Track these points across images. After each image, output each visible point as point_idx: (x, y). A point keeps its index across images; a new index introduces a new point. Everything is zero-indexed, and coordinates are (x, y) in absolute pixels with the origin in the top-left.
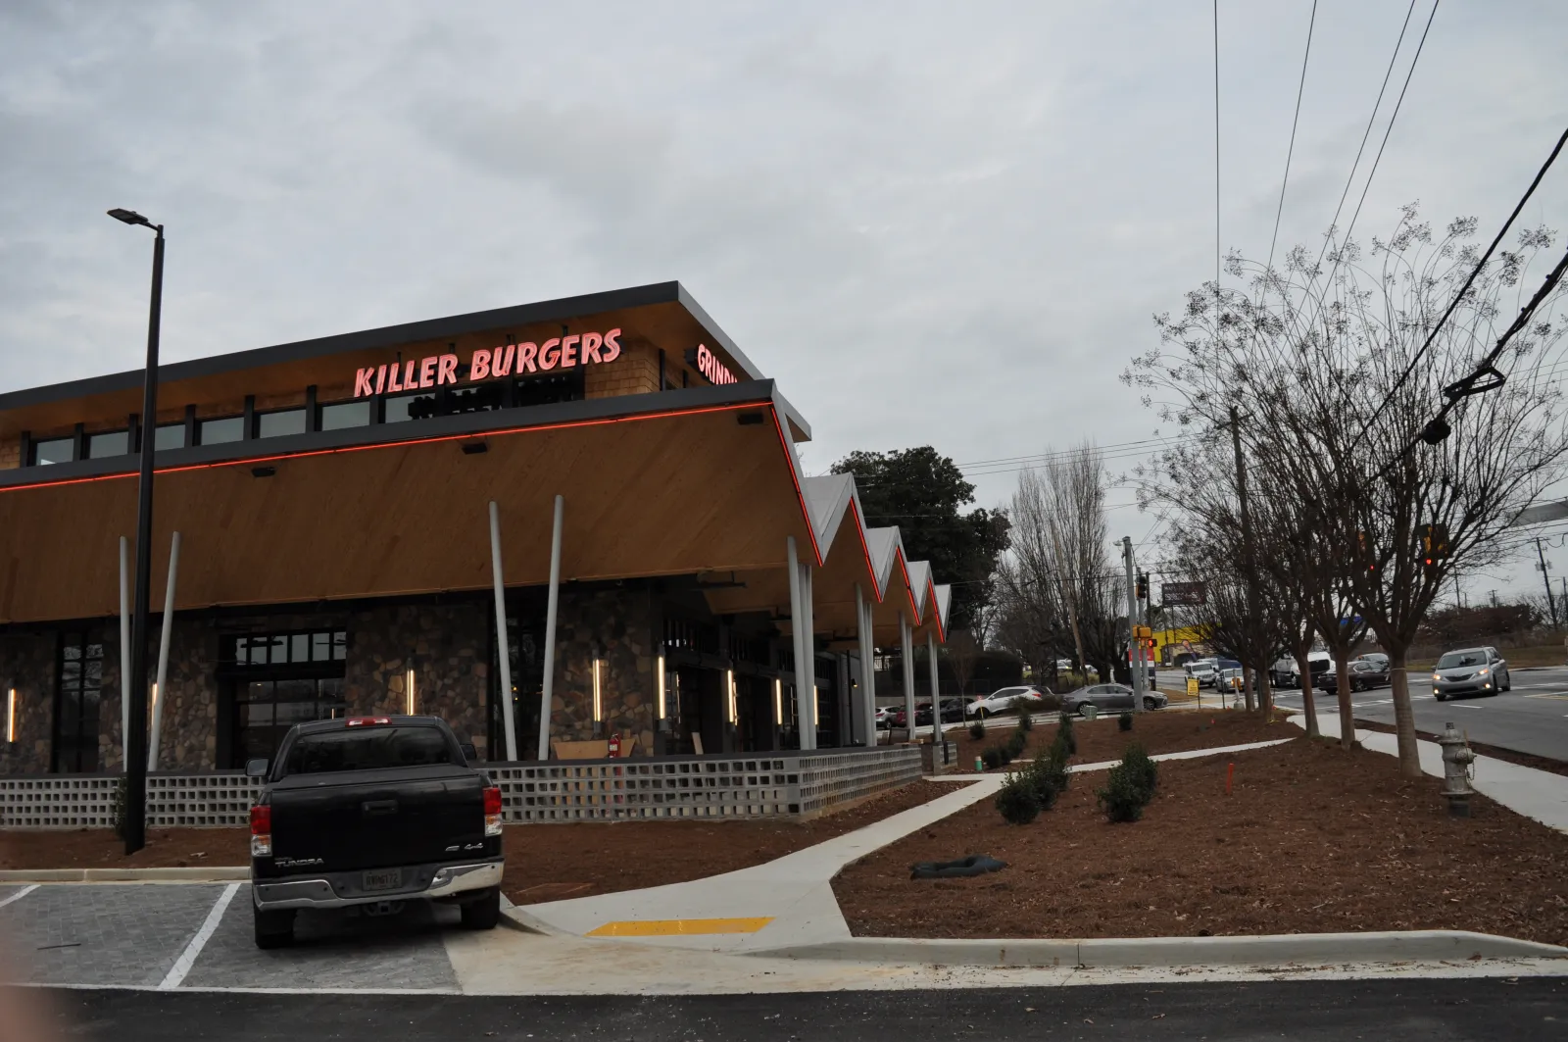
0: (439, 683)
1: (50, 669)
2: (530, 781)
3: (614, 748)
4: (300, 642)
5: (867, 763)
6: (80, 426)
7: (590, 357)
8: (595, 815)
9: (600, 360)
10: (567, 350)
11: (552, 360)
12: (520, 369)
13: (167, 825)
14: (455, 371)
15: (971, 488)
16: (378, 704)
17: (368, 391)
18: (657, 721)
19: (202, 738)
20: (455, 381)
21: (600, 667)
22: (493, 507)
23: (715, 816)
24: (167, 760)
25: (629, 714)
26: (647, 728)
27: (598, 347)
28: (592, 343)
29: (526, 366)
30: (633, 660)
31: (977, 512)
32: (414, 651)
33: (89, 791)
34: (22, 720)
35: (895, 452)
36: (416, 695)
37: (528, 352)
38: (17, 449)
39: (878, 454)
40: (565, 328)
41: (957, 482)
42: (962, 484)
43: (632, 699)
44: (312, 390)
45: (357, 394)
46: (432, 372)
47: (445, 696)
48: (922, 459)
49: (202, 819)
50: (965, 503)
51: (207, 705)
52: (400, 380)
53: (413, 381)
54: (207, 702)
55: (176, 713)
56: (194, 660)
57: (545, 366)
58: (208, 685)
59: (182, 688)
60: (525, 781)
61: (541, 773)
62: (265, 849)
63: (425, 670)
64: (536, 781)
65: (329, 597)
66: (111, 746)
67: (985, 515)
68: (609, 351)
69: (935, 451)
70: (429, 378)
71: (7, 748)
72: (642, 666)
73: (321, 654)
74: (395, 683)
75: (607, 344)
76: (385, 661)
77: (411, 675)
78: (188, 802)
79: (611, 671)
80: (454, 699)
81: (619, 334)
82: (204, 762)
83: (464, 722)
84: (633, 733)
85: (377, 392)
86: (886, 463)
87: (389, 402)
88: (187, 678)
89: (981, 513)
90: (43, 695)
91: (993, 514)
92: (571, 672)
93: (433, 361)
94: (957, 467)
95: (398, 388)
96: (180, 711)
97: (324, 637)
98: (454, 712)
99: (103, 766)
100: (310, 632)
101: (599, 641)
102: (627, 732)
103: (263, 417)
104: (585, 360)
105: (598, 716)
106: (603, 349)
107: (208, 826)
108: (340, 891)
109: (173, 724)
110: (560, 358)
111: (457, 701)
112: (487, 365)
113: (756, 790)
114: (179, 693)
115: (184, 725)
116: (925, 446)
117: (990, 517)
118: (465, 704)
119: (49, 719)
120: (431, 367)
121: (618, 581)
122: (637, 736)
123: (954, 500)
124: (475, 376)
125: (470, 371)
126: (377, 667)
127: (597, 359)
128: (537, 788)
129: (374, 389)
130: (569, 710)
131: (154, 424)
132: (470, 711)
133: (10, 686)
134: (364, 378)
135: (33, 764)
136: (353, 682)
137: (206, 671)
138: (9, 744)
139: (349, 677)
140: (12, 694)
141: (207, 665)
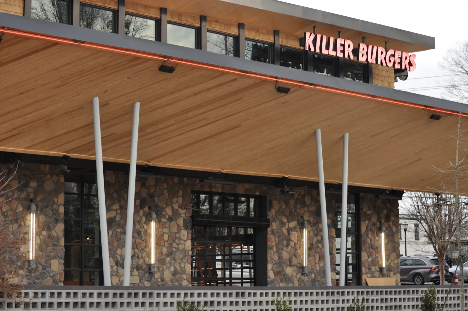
0: (315, 239)
16: (285, 248)
19: (182, 265)
24: (159, 280)
25: (392, 264)
26: (398, 272)
27: (408, 62)
51: (185, 241)
53: (333, 50)
54: (185, 239)
56: (176, 206)
57: (389, 64)
58: (186, 227)
59: (168, 226)
70: (340, 51)
74: (294, 236)
75: (411, 61)
76: (289, 221)
79: (385, 239)
85: (317, 51)
88: (170, 219)
90: (57, 221)
92: (370, 238)
93: (342, 41)
101: (380, 222)
105: (384, 265)
109: (162, 253)
114: (166, 230)
115: (170, 254)
119: (62, 242)
122: (395, 276)
126: (284, 225)
130: (370, 260)
133: (28, 209)
134: (309, 39)
135: (49, 281)
136: (273, 233)
137: (184, 215)
138: (29, 261)
139: (269, 230)
140: (32, 219)
141: (184, 211)
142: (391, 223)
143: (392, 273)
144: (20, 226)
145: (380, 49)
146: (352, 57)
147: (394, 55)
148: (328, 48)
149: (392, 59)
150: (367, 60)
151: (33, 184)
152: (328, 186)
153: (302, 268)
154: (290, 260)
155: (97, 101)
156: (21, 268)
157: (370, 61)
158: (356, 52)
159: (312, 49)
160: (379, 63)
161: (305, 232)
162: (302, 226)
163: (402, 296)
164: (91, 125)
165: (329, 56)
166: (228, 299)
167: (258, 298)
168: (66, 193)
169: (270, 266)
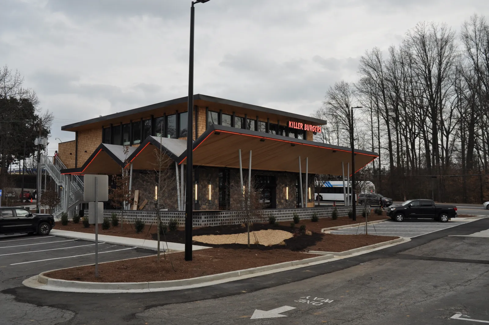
16: (281, 194)
21: (310, 189)
26: (314, 201)
30: (313, 188)
45: (289, 127)
57: (313, 131)
70: (299, 127)
74: (284, 189)
76: (282, 185)
90: (217, 187)
93: (300, 124)
105: (310, 198)
119: (218, 194)
124: (305, 129)
133: (209, 184)
134: (290, 123)
135: (215, 206)
136: (278, 189)
138: (209, 200)
139: (277, 187)
140: (210, 186)
142: (312, 184)
143: (312, 201)
144: (206, 189)
145: (311, 126)
146: (302, 129)
147: (315, 128)
148: (295, 126)
149: (314, 129)
150: (307, 130)
151: (210, 175)
152: (302, 174)
153: (286, 200)
154: (283, 198)
155: (240, 150)
156: (207, 203)
157: (308, 130)
158: (303, 127)
159: (291, 127)
160: (310, 130)
161: (287, 188)
162: (286, 186)
163: (323, 210)
164: (238, 157)
165: (296, 129)
166: (276, 213)
167: (284, 212)
168: (219, 178)
169: (277, 200)
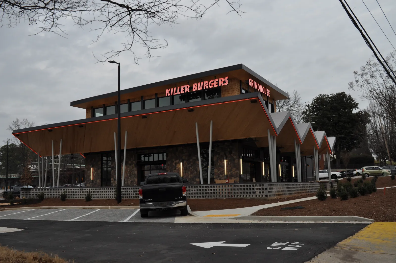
0: (188, 166)
1: (100, 163)
2: (206, 189)
3: (227, 181)
4: (156, 156)
5: (294, 186)
6: (104, 105)
7: (221, 84)
8: (221, 197)
9: (224, 85)
10: (216, 83)
11: (212, 85)
12: (204, 88)
13: (126, 198)
14: (189, 89)
15: (357, 104)
17: (169, 95)
18: (240, 175)
19: (134, 179)
20: (189, 91)
21: (226, 161)
22: (196, 124)
23: (248, 197)
24: (127, 184)
25: (233, 173)
26: (238, 177)
27: (223, 81)
28: (222, 80)
29: (206, 87)
30: (234, 160)
31: (359, 112)
32: (182, 158)
33: (109, 190)
34: (94, 175)
35: (333, 94)
36: (183, 169)
37: (206, 83)
38: (90, 111)
39: (327, 95)
40: (215, 77)
41: (353, 103)
42: (354, 103)
43: (234, 169)
44: (156, 94)
45: (166, 95)
46: (184, 89)
47: (189, 169)
48: (342, 95)
49: (134, 197)
50: (355, 109)
52: (176, 92)
53: (179, 92)
54: (135, 170)
55: (128, 173)
56: (132, 160)
57: (210, 87)
58: (135, 166)
60: (204, 189)
61: (208, 187)
62: (141, 197)
63: (185, 162)
64: (207, 189)
65: (161, 145)
66: (114, 181)
67: (362, 113)
68: (226, 82)
69: (346, 94)
70: (183, 91)
71: (91, 182)
72: (236, 161)
73: (161, 159)
74: (178, 165)
75: (225, 81)
77: (181, 164)
78: (131, 193)
79: (229, 162)
80: (191, 169)
81: (228, 78)
82: (135, 185)
83: (194, 175)
84: (234, 178)
85: (171, 95)
86: (330, 98)
87: (174, 96)
88: (130, 165)
89: (361, 112)
91: (365, 112)
92: (219, 163)
93: (184, 87)
94: (353, 98)
95: (176, 94)
96: (129, 172)
97: (161, 154)
98: (192, 173)
99: (112, 185)
100: (158, 153)
101: (226, 155)
102: (233, 178)
103: (145, 101)
104: (220, 85)
105: (226, 174)
106: (224, 82)
107: (135, 198)
108: (155, 206)
109: (127, 175)
110: (214, 85)
111: (192, 170)
112: (197, 87)
113: (258, 191)
114: (129, 168)
115: (130, 176)
116: (342, 92)
117: (364, 113)
118: (194, 171)
119: (100, 174)
120: (183, 88)
121: (230, 140)
122: (235, 179)
123: (352, 108)
124: (194, 90)
125: (192, 88)
126: (174, 161)
127: (223, 85)
128: (207, 190)
129: (170, 94)
130: (219, 172)
131: (120, 104)
132: (195, 172)
137: (135, 163)
141: (135, 161)
150: (197, 89)
157: (199, 89)
